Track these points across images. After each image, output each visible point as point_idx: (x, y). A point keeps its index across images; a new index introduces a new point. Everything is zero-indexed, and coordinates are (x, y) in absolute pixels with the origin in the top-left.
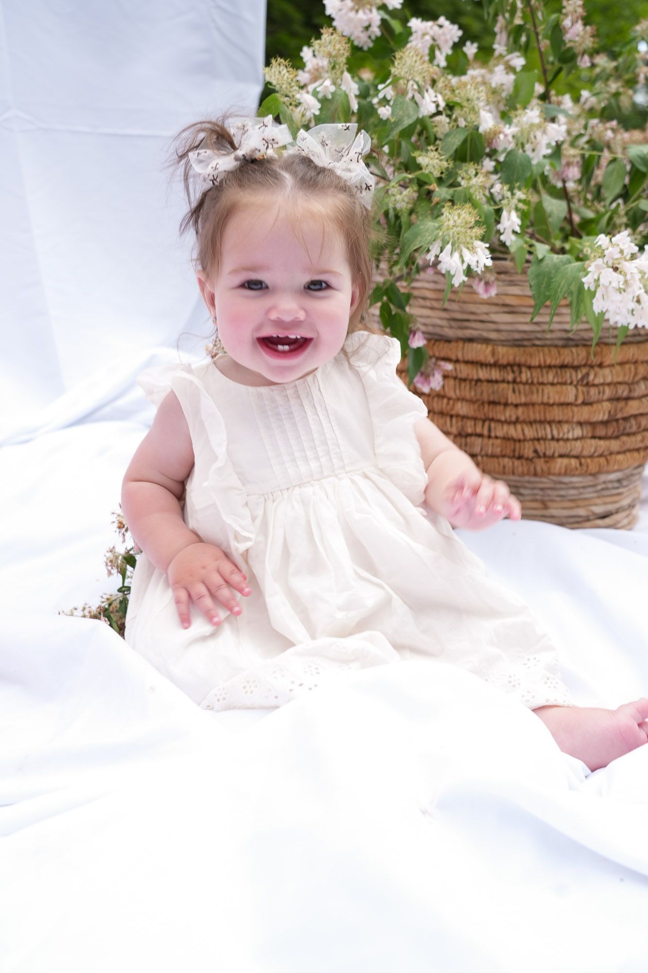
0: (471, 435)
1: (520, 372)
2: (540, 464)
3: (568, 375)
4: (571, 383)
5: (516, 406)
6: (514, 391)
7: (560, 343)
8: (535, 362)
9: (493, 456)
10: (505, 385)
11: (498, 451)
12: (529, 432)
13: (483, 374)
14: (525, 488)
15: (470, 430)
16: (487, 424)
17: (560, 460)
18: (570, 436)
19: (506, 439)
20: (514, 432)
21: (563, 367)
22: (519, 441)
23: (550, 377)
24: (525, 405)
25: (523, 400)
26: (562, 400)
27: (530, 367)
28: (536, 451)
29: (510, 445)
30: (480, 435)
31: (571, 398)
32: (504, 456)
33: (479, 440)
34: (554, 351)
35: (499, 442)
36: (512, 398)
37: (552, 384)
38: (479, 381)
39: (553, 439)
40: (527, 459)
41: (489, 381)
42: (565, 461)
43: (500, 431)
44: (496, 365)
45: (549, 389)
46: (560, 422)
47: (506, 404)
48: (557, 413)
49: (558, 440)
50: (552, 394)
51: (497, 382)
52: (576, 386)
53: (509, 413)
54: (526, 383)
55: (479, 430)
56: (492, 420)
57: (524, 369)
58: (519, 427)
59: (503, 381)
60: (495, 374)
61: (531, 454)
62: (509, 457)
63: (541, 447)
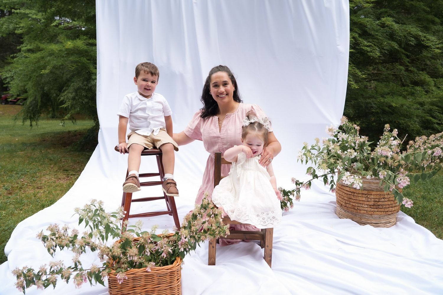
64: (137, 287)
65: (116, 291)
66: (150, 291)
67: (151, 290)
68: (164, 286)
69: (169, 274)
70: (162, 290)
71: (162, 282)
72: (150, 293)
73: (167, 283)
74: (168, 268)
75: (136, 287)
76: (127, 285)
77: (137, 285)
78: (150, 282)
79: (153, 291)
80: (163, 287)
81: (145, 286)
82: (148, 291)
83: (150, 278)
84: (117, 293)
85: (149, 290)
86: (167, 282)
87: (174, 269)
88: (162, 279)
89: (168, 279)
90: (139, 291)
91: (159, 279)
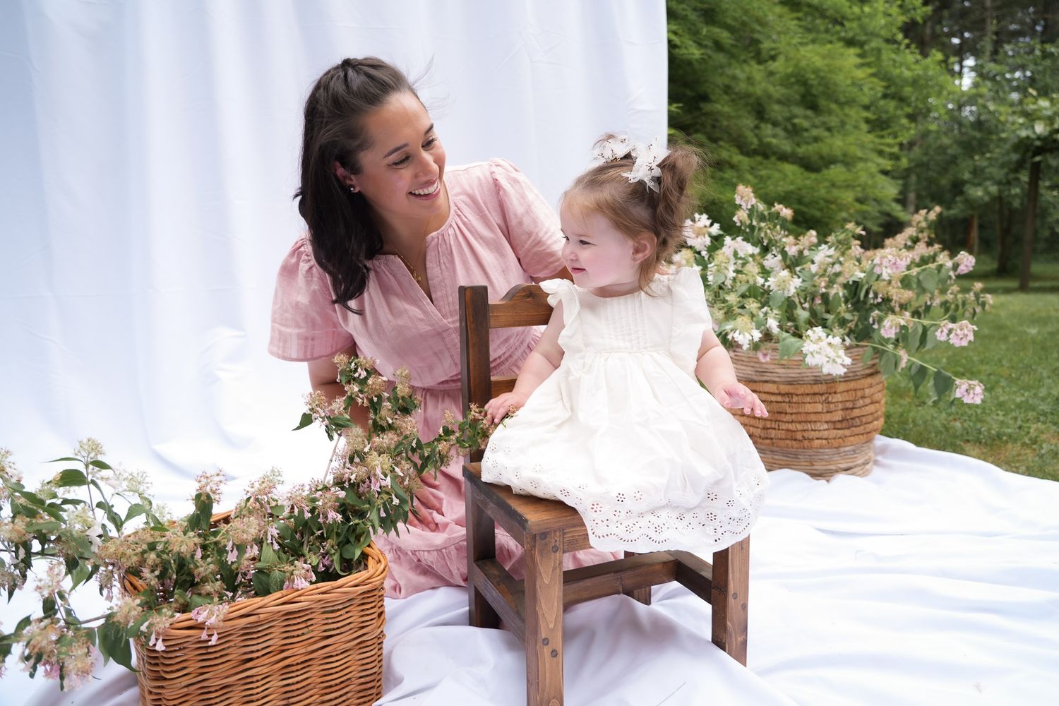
0: (769, 428)
1: (792, 398)
2: (806, 443)
3: (817, 398)
4: (819, 402)
5: (791, 414)
6: (789, 406)
7: (813, 382)
8: (799, 392)
9: (781, 439)
10: (785, 404)
11: (784, 436)
12: (799, 427)
13: (773, 398)
14: (800, 455)
15: (769, 426)
16: (777, 423)
17: (816, 441)
18: (822, 429)
19: (788, 430)
20: (791, 427)
21: (815, 394)
22: (794, 431)
23: (808, 399)
24: (796, 413)
25: (795, 411)
26: (815, 411)
27: (797, 395)
28: (803, 437)
29: (790, 433)
30: (774, 429)
31: (820, 410)
32: (787, 439)
33: (774, 431)
34: (809, 386)
35: (783, 432)
36: (789, 410)
37: (809, 403)
38: (771, 402)
39: (812, 430)
40: (799, 441)
41: (777, 402)
42: (820, 441)
43: (784, 426)
44: (779, 394)
45: (808, 405)
46: (815, 422)
47: (786, 413)
48: (813, 417)
49: (815, 431)
50: (809, 408)
51: (780, 402)
52: (822, 404)
53: (788, 418)
54: (795, 403)
55: (773, 426)
56: (780, 421)
57: (794, 396)
58: (794, 424)
59: (784, 402)
60: (779, 399)
61: (801, 438)
62: (789, 439)
63: (806, 434)
64: (258, 658)
65: (183, 684)
66: (298, 664)
67: (299, 661)
68: (343, 640)
69: (357, 602)
70: (334, 654)
71: (338, 628)
72: (297, 670)
73: (351, 631)
74: (357, 581)
75: (251, 660)
76: (221, 656)
77: (258, 651)
78: (298, 636)
79: (307, 664)
80: (339, 643)
81: (283, 651)
82: (293, 665)
83: (299, 623)
84: (186, 690)
85: (295, 663)
86: (352, 626)
87: (376, 581)
88: (337, 620)
89: (355, 616)
90: (265, 670)
91: (330, 621)
